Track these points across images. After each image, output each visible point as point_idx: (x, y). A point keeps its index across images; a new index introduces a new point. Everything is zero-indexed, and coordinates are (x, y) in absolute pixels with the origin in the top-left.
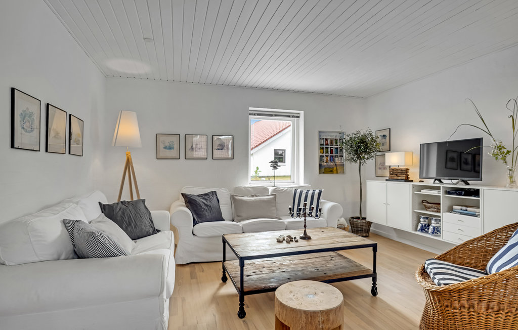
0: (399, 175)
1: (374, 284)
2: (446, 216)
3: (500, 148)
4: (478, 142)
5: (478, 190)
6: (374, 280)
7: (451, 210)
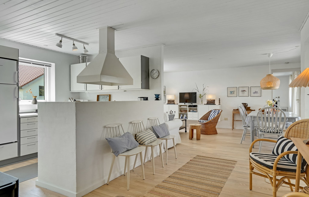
0: (171, 102)
1: (186, 130)
2: (188, 113)
3: (200, 95)
4: (196, 93)
5: (197, 106)
6: (186, 128)
7: (190, 111)
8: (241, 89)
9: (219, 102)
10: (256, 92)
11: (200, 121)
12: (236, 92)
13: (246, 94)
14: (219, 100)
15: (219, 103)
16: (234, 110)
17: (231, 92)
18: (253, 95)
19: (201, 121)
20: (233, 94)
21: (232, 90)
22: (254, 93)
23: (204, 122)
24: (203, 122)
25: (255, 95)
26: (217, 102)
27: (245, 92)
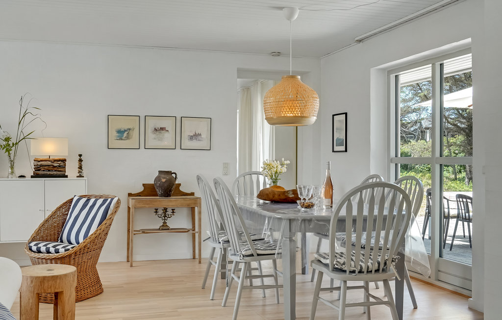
3: (7, 139)
8: (152, 124)
9: (80, 167)
10: (195, 136)
11: (34, 248)
12: (135, 134)
13: (168, 139)
14: (81, 160)
15: (77, 170)
16: (130, 195)
17: (120, 132)
18: (187, 143)
19: (43, 249)
20: (128, 138)
21: (124, 126)
22: (191, 138)
23: (57, 252)
24: (52, 250)
25: (194, 144)
26: (71, 169)
27: (166, 135)
